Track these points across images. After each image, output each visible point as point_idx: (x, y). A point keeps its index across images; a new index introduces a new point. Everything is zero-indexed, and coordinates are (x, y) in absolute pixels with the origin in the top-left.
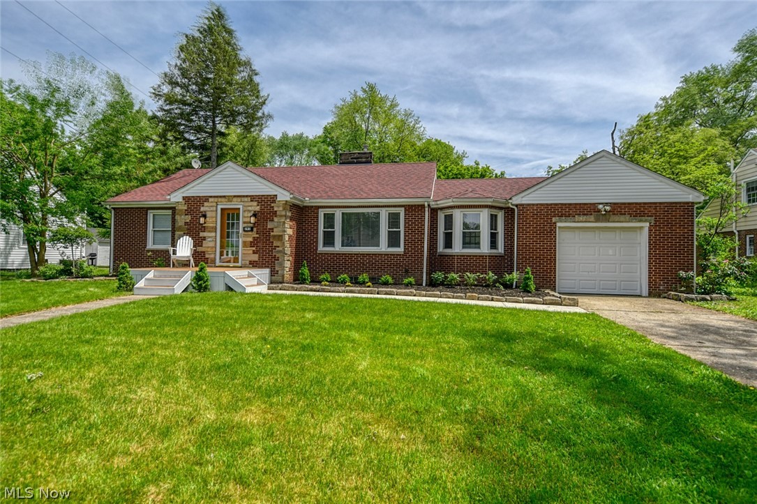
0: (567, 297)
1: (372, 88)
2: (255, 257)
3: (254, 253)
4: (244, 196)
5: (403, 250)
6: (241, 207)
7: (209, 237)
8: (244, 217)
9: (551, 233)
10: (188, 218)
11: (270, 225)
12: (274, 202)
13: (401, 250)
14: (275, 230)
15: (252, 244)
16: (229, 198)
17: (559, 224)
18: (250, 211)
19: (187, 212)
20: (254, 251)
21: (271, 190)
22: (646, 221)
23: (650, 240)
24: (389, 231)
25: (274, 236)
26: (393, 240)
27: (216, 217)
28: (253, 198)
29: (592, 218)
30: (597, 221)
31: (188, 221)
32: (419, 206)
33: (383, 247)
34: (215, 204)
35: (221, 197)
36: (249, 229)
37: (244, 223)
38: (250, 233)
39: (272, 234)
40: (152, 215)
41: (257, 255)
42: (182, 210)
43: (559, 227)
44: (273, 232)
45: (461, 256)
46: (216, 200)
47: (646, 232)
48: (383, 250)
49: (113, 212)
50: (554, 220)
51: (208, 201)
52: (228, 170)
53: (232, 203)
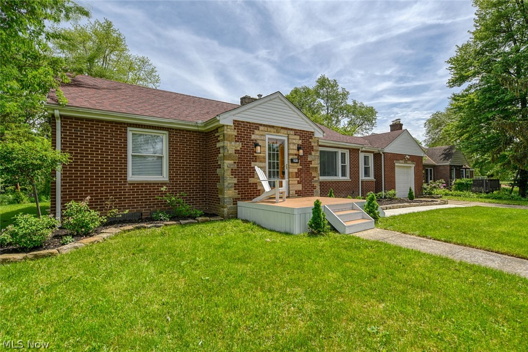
2: (299, 187)
3: (298, 183)
4: (289, 129)
6: (286, 139)
8: (288, 149)
9: (393, 169)
10: (239, 146)
11: (309, 158)
12: (311, 138)
13: (348, 178)
14: (313, 162)
15: (297, 175)
16: (278, 129)
17: (396, 164)
18: (295, 144)
20: (298, 181)
21: (309, 127)
22: (414, 164)
23: (414, 172)
24: (342, 166)
25: (313, 168)
26: (343, 171)
27: (265, 147)
28: (296, 132)
29: (403, 162)
30: (405, 163)
31: (239, 148)
32: (356, 149)
34: (264, 133)
35: (270, 126)
36: (296, 161)
37: (289, 155)
38: (296, 165)
39: (311, 166)
40: (131, 134)
41: (301, 185)
42: (232, 135)
43: (397, 166)
44: (311, 164)
46: (266, 129)
47: (413, 169)
48: (341, 178)
49: (58, 122)
50: (395, 161)
51: (258, 129)
52: (276, 100)
53: (279, 134)
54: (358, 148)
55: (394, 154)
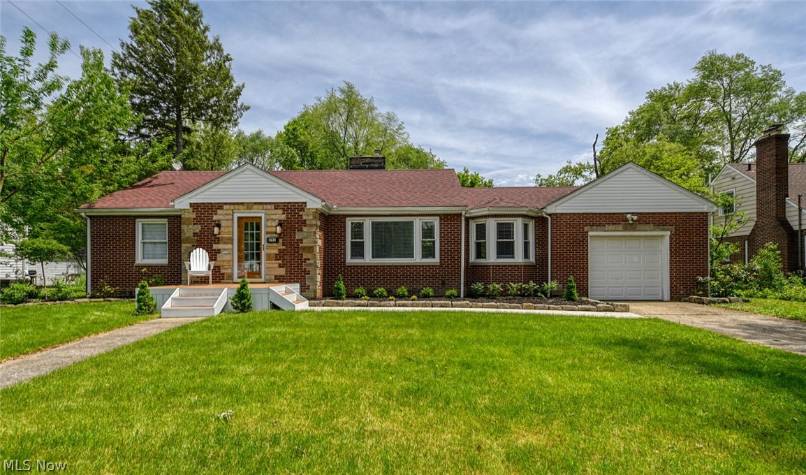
0: (619, 304)
1: (350, 87)
2: (282, 272)
3: (280, 267)
4: (266, 203)
5: (439, 261)
6: (263, 215)
7: (225, 250)
8: (267, 226)
9: (582, 243)
10: (198, 228)
11: (298, 236)
12: (303, 210)
13: (436, 260)
14: (304, 241)
15: (277, 257)
16: (249, 206)
17: (590, 233)
18: (274, 220)
19: (196, 221)
20: (280, 264)
21: (298, 196)
22: (667, 230)
23: (671, 247)
24: (422, 242)
25: (304, 248)
26: (428, 251)
27: (233, 227)
28: (277, 206)
29: (621, 227)
30: (625, 229)
31: (197, 231)
32: (454, 215)
33: (418, 258)
34: (231, 212)
35: (238, 204)
36: (274, 240)
37: (267, 233)
38: (275, 245)
39: (301, 245)
40: (140, 224)
41: (284, 269)
42: (191, 218)
43: (591, 236)
44: (302, 243)
45: (496, 266)
46: (232, 207)
47: (667, 239)
48: (418, 260)
49: (89, 220)
50: (586, 229)
51: (222, 209)
52: (245, 172)
53: (252, 211)
54: (460, 212)
55: (583, 214)
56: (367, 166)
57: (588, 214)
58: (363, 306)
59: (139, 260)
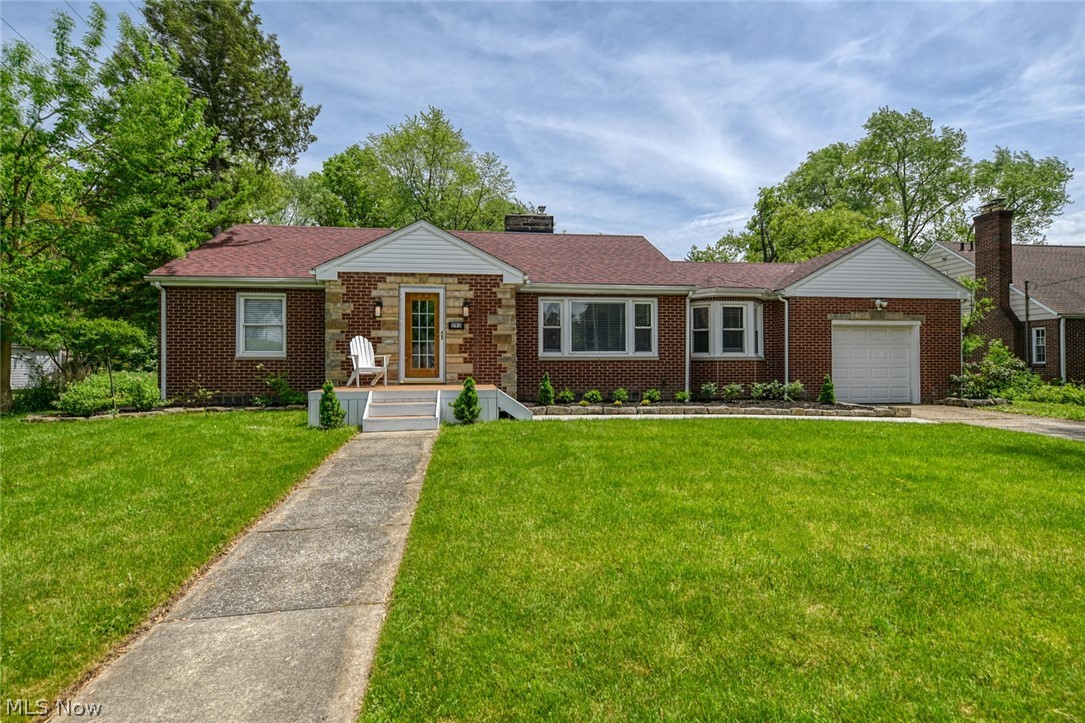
0: (900, 407)
2: (469, 368)
3: (465, 362)
4: (446, 275)
5: (656, 355)
6: (441, 292)
7: (389, 338)
8: (446, 307)
9: (824, 334)
10: (349, 308)
11: (491, 320)
12: (497, 285)
13: (653, 354)
14: (499, 327)
15: (462, 349)
16: (422, 277)
17: (834, 322)
18: (458, 298)
19: (347, 298)
20: (465, 359)
21: (492, 267)
22: (918, 319)
23: (921, 340)
24: (636, 330)
25: (499, 337)
26: (643, 341)
27: (399, 307)
28: (462, 279)
29: (867, 315)
30: (872, 318)
31: (349, 312)
32: (677, 296)
33: (630, 352)
34: (397, 286)
35: (406, 275)
36: (459, 325)
37: (448, 316)
38: (459, 332)
39: (494, 332)
40: (242, 300)
41: (470, 365)
42: (338, 294)
43: (835, 326)
44: (496, 330)
45: (724, 362)
46: (398, 279)
47: (917, 331)
48: (631, 354)
49: (163, 293)
50: (829, 316)
51: (385, 281)
52: (418, 233)
53: (427, 285)
54: (684, 293)
55: (826, 298)
56: (530, 228)
57: (831, 298)
58: (598, 414)
59: (241, 352)
